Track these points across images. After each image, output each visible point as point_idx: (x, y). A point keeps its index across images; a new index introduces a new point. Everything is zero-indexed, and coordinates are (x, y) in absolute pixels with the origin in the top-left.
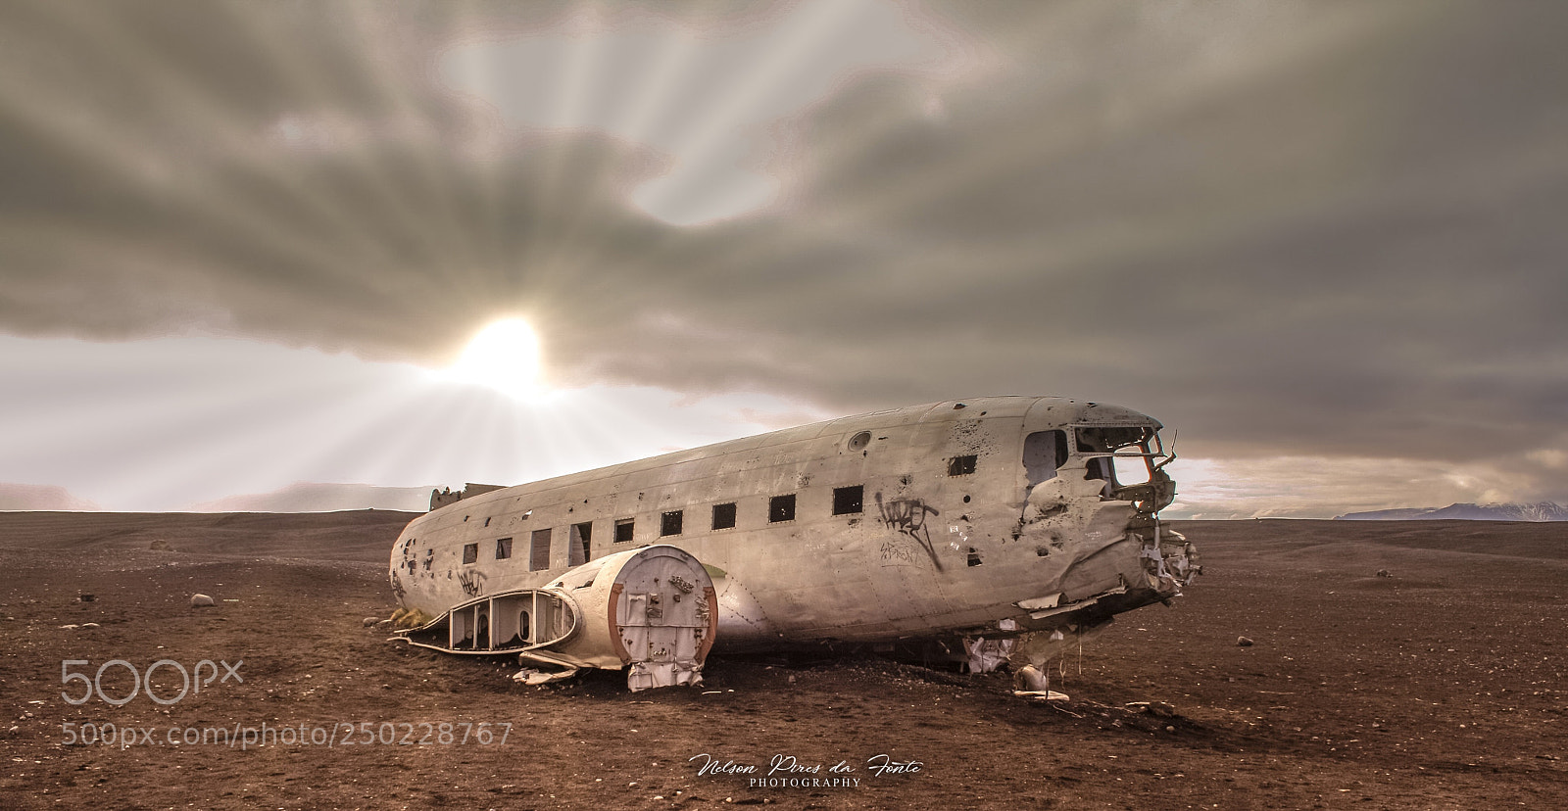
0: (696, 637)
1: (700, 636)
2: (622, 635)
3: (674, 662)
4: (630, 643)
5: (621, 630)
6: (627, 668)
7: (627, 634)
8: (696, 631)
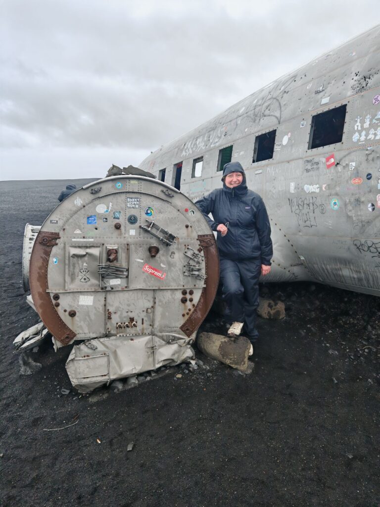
0: (184, 301)
1: (191, 300)
2: (58, 305)
3: (153, 334)
4: (72, 314)
5: (57, 297)
6: (66, 350)
7: (65, 303)
8: (184, 293)
